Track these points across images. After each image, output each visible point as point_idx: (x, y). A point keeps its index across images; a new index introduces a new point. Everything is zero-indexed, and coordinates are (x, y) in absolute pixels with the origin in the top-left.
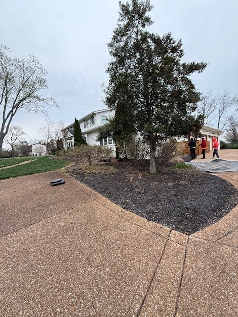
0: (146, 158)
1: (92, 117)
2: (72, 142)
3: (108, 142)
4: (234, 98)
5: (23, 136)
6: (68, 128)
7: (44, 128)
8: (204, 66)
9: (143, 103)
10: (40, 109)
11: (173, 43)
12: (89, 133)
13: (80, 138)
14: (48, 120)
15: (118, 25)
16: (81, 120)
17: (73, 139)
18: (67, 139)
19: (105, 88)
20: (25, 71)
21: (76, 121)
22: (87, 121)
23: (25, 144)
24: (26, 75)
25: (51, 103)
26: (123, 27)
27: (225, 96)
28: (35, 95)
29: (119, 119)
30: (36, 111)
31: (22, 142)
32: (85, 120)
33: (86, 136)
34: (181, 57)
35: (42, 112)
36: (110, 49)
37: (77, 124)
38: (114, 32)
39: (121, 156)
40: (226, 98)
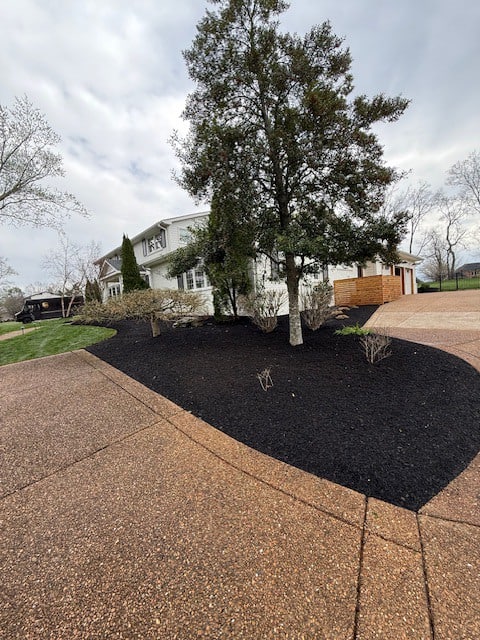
0: (278, 314)
1: (159, 231)
2: (118, 288)
3: (195, 283)
4: (438, 195)
5: (10, 278)
6: (109, 257)
7: (57, 257)
8: (403, 106)
9: (271, 191)
10: (46, 217)
11: (337, 46)
12: (154, 266)
13: (134, 279)
14: (65, 240)
15: (208, 13)
16: (136, 238)
17: (121, 279)
18: (107, 281)
19: (180, 147)
20: (7, 133)
21: (126, 241)
22: (149, 240)
23: (16, 294)
24: (9, 141)
25: (70, 204)
26: (220, 17)
27: (421, 191)
28: (33, 187)
29: (218, 225)
30: (37, 223)
31: (10, 291)
32: (144, 238)
33: (148, 273)
34: (346, 94)
35: (50, 224)
36: (191, 66)
37: (128, 246)
38: (198, 27)
39: (226, 313)
40: (424, 194)
